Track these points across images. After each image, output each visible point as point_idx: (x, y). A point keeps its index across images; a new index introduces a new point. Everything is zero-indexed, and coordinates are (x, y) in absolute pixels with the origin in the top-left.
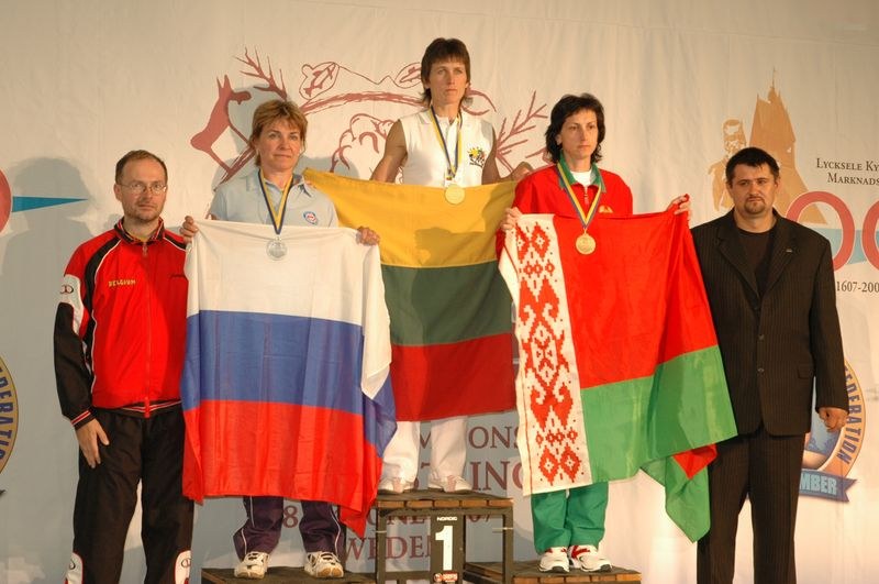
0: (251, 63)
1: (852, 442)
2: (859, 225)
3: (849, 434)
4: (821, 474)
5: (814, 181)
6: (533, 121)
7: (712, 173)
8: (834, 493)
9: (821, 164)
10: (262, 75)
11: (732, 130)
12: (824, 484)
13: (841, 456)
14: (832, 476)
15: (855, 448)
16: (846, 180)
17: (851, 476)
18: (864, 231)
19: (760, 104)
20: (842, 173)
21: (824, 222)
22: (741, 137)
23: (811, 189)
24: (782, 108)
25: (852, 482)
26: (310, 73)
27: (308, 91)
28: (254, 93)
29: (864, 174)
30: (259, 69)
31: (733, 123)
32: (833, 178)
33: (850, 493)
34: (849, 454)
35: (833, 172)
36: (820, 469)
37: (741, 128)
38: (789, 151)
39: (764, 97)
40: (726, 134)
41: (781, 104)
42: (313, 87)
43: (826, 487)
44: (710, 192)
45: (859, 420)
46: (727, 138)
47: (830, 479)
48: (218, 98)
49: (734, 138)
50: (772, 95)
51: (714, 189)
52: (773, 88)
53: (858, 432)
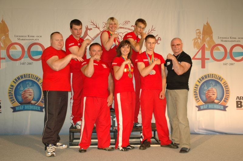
0: (92, 22)
1: (227, 98)
2: (228, 50)
3: (226, 96)
4: (219, 105)
5: (217, 41)
6: (152, 31)
7: (193, 41)
8: (223, 109)
9: (219, 38)
10: (94, 25)
11: (198, 31)
12: (220, 107)
13: (224, 101)
14: (222, 105)
15: (228, 99)
16: (225, 41)
17: (226, 105)
18: (230, 52)
19: (204, 25)
20: (224, 40)
21: (220, 50)
22: (200, 33)
23: (217, 43)
24: (210, 26)
25: (227, 107)
26: (104, 24)
27: (104, 27)
28: (93, 28)
29: (230, 40)
30: (94, 24)
31: (198, 30)
32: (222, 41)
33: (227, 109)
34: (226, 101)
35: (222, 39)
36: (219, 104)
37: (200, 31)
38: (211, 35)
39: (205, 24)
40: (196, 32)
41: (209, 25)
42: (105, 26)
43: (221, 108)
44: (193, 45)
45: (229, 93)
46: (197, 33)
47: (222, 106)
48: (85, 30)
49: (198, 33)
50: (207, 23)
51: (194, 44)
52: (207, 22)
53: (228, 96)
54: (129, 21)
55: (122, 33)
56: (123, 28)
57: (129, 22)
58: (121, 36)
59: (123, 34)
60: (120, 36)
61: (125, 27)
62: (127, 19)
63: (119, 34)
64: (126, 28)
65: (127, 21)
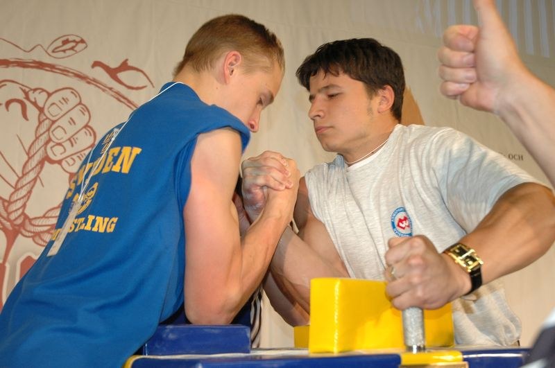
24: (413, 101)
54: (82, 41)
55: (43, 90)
56: (52, 67)
57: (81, 46)
58: (41, 105)
59: (49, 95)
60: (35, 104)
61: (62, 63)
62: (72, 31)
63: (32, 96)
64: (65, 72)
65: (71, 38)
